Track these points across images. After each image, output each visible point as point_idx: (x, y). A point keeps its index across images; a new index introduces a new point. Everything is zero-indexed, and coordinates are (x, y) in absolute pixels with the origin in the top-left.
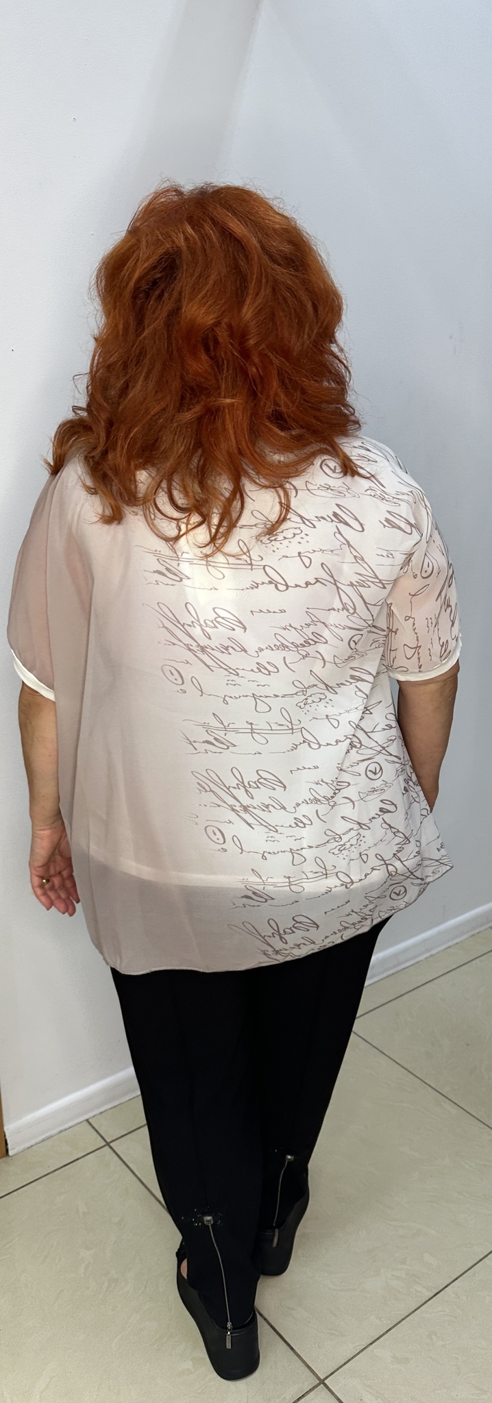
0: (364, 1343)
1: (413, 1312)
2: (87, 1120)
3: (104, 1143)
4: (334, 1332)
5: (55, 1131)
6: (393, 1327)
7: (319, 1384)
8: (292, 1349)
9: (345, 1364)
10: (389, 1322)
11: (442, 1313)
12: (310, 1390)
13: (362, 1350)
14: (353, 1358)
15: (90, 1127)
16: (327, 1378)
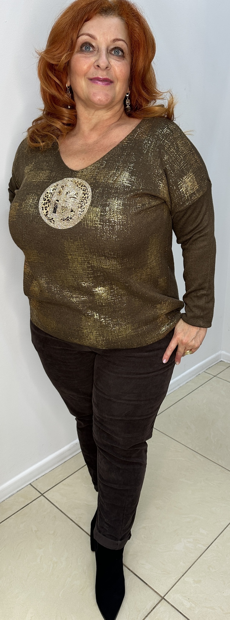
0: (179, 576)
1: (199, 558)
2: (30, 484)
3: (41, 495)
4: (164, 573)
5: (15, 492)
6: (192, 566)
7: (162, 600)
8: (147, 584)
9: (172, 587)
10: (189, 564)
11: (212, 556)
12: (158, 603)
13: (179, 579)
14: (175, 584)
15: (32, 487)
16: (165, 596)
